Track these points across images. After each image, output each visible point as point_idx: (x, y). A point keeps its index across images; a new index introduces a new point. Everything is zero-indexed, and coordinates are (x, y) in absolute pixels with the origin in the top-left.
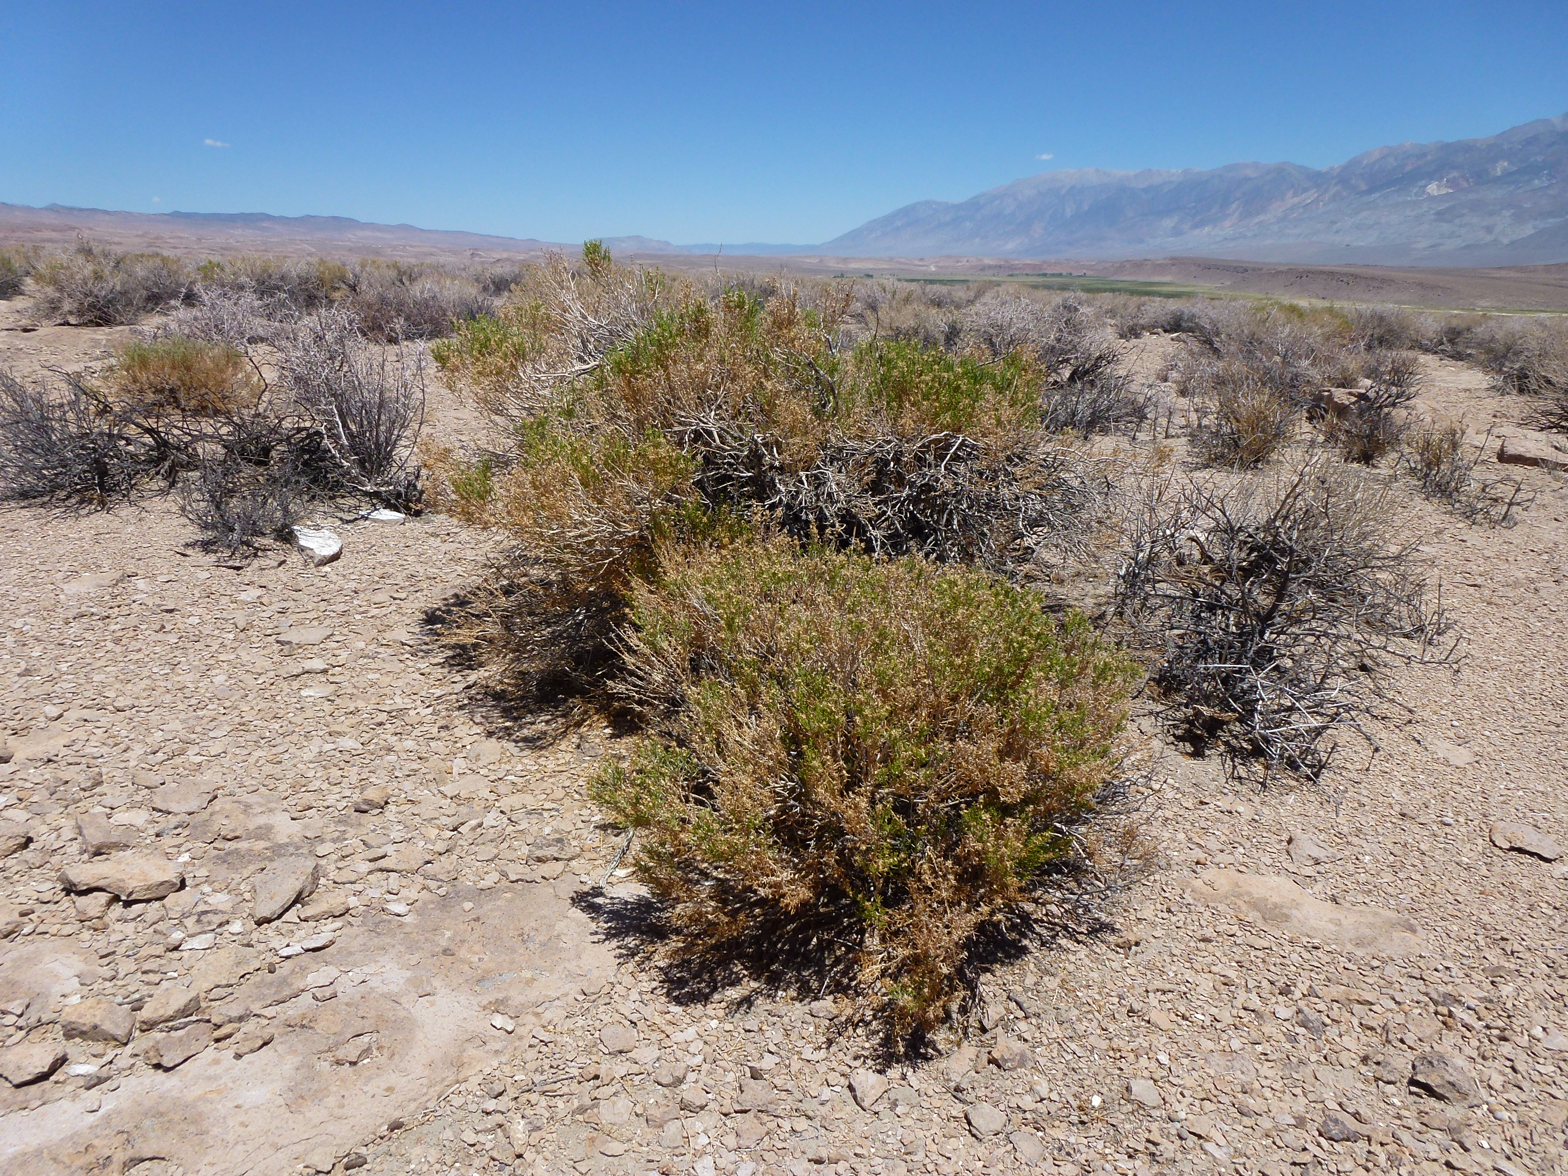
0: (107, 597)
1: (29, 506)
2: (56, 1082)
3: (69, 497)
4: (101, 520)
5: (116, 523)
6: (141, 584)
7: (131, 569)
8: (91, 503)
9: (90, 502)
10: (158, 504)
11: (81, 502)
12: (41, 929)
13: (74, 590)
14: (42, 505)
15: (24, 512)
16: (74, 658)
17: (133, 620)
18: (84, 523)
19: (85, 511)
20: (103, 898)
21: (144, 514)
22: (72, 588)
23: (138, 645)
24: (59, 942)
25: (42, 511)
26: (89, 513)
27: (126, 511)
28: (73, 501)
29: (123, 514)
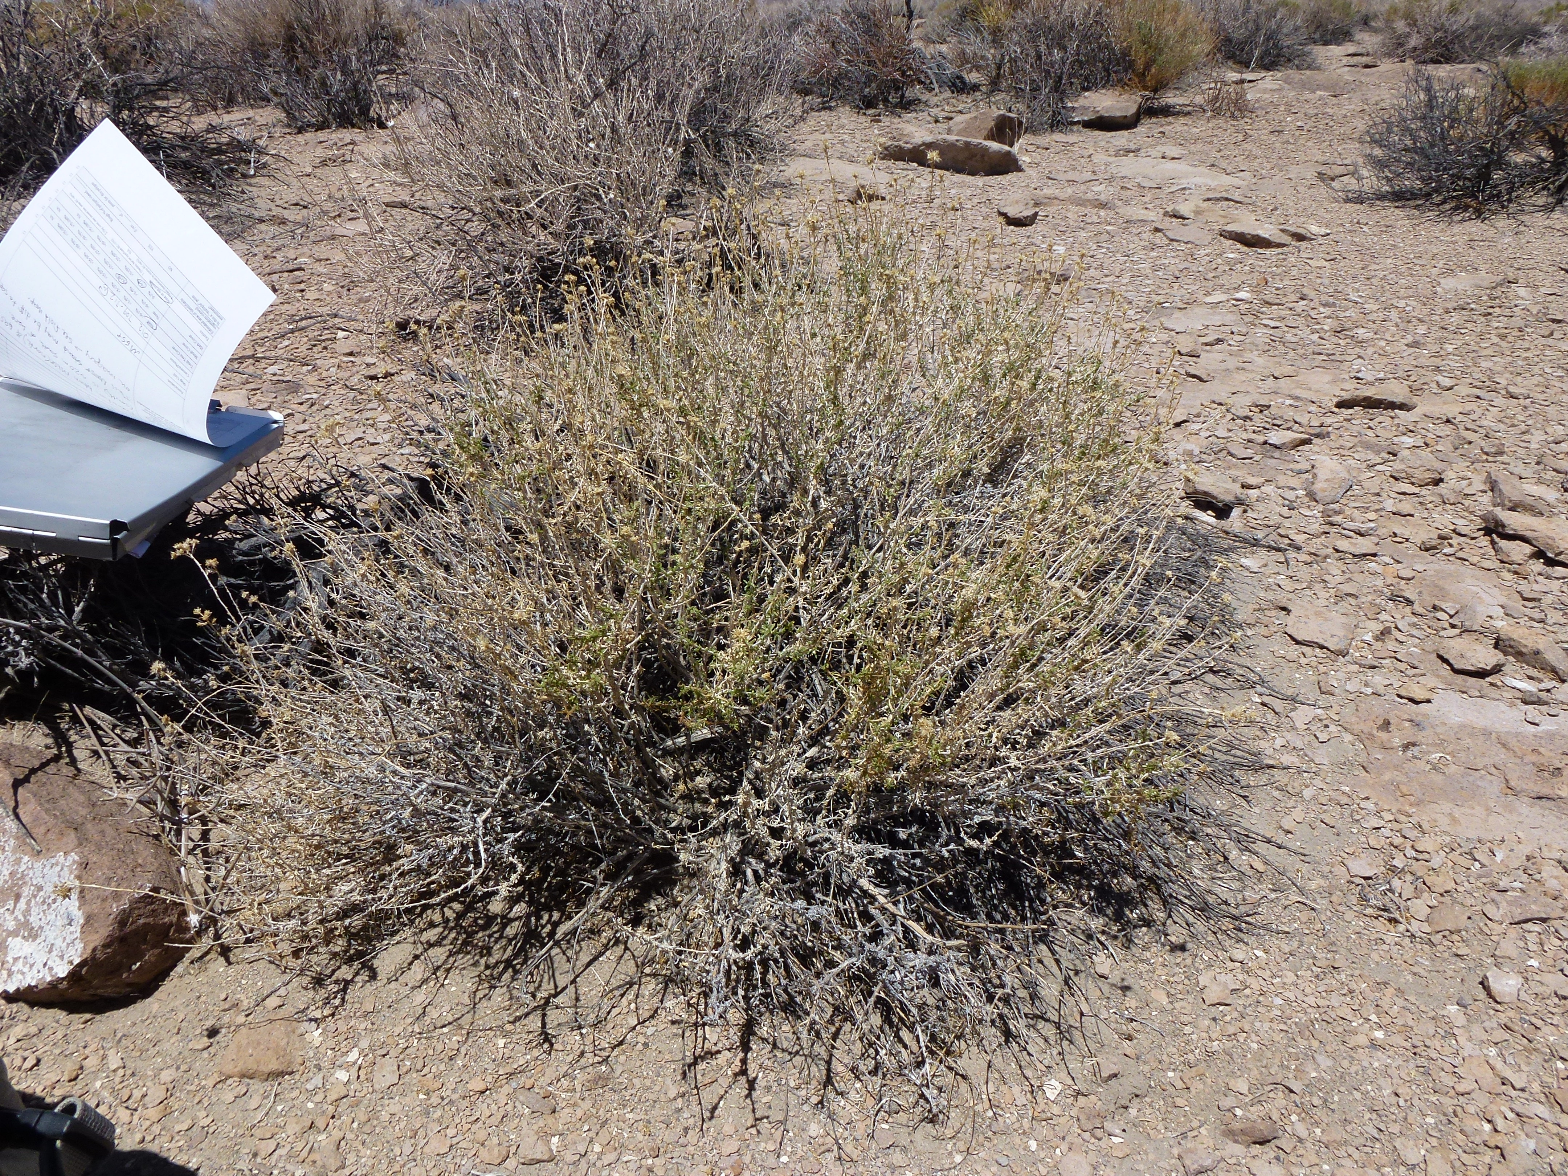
0: (1485, 298)
1: (1403, 206)
2: (1492, 684)
3: (1444, 202)
4: (1475, 228)
5: (1491, 233)
6: (1522, 292)
7: (1511, 276)
8: (1466, 210)
9: (1466, 208)
10: (1539, 220)
11: (1456, 208)
12: (1460, 554)
13: (1451, 286)
14: (1416, 207)
15: (1397, 211)
16: (1460, 343)
17: (1517, 322)
18: (1457, 228)
19: (1459, 218)
20: (1528, 549)
21: (1522, 228)
22: (1448, 283)
23: (1526, 345)
24: (1479, 573)
25: (1416, 212)
26: (1463, 221)
27: (1501, 222)
28: (1447, 207)
29: (1499, 224)
